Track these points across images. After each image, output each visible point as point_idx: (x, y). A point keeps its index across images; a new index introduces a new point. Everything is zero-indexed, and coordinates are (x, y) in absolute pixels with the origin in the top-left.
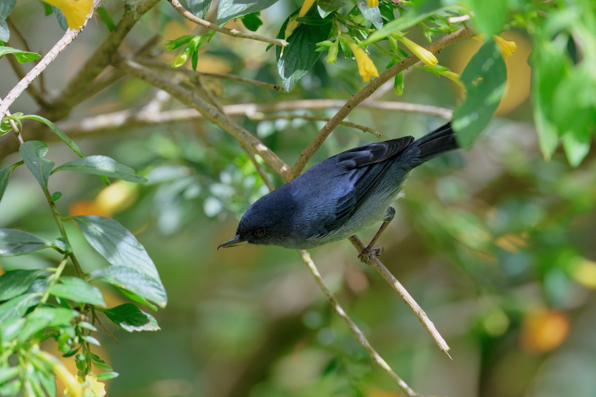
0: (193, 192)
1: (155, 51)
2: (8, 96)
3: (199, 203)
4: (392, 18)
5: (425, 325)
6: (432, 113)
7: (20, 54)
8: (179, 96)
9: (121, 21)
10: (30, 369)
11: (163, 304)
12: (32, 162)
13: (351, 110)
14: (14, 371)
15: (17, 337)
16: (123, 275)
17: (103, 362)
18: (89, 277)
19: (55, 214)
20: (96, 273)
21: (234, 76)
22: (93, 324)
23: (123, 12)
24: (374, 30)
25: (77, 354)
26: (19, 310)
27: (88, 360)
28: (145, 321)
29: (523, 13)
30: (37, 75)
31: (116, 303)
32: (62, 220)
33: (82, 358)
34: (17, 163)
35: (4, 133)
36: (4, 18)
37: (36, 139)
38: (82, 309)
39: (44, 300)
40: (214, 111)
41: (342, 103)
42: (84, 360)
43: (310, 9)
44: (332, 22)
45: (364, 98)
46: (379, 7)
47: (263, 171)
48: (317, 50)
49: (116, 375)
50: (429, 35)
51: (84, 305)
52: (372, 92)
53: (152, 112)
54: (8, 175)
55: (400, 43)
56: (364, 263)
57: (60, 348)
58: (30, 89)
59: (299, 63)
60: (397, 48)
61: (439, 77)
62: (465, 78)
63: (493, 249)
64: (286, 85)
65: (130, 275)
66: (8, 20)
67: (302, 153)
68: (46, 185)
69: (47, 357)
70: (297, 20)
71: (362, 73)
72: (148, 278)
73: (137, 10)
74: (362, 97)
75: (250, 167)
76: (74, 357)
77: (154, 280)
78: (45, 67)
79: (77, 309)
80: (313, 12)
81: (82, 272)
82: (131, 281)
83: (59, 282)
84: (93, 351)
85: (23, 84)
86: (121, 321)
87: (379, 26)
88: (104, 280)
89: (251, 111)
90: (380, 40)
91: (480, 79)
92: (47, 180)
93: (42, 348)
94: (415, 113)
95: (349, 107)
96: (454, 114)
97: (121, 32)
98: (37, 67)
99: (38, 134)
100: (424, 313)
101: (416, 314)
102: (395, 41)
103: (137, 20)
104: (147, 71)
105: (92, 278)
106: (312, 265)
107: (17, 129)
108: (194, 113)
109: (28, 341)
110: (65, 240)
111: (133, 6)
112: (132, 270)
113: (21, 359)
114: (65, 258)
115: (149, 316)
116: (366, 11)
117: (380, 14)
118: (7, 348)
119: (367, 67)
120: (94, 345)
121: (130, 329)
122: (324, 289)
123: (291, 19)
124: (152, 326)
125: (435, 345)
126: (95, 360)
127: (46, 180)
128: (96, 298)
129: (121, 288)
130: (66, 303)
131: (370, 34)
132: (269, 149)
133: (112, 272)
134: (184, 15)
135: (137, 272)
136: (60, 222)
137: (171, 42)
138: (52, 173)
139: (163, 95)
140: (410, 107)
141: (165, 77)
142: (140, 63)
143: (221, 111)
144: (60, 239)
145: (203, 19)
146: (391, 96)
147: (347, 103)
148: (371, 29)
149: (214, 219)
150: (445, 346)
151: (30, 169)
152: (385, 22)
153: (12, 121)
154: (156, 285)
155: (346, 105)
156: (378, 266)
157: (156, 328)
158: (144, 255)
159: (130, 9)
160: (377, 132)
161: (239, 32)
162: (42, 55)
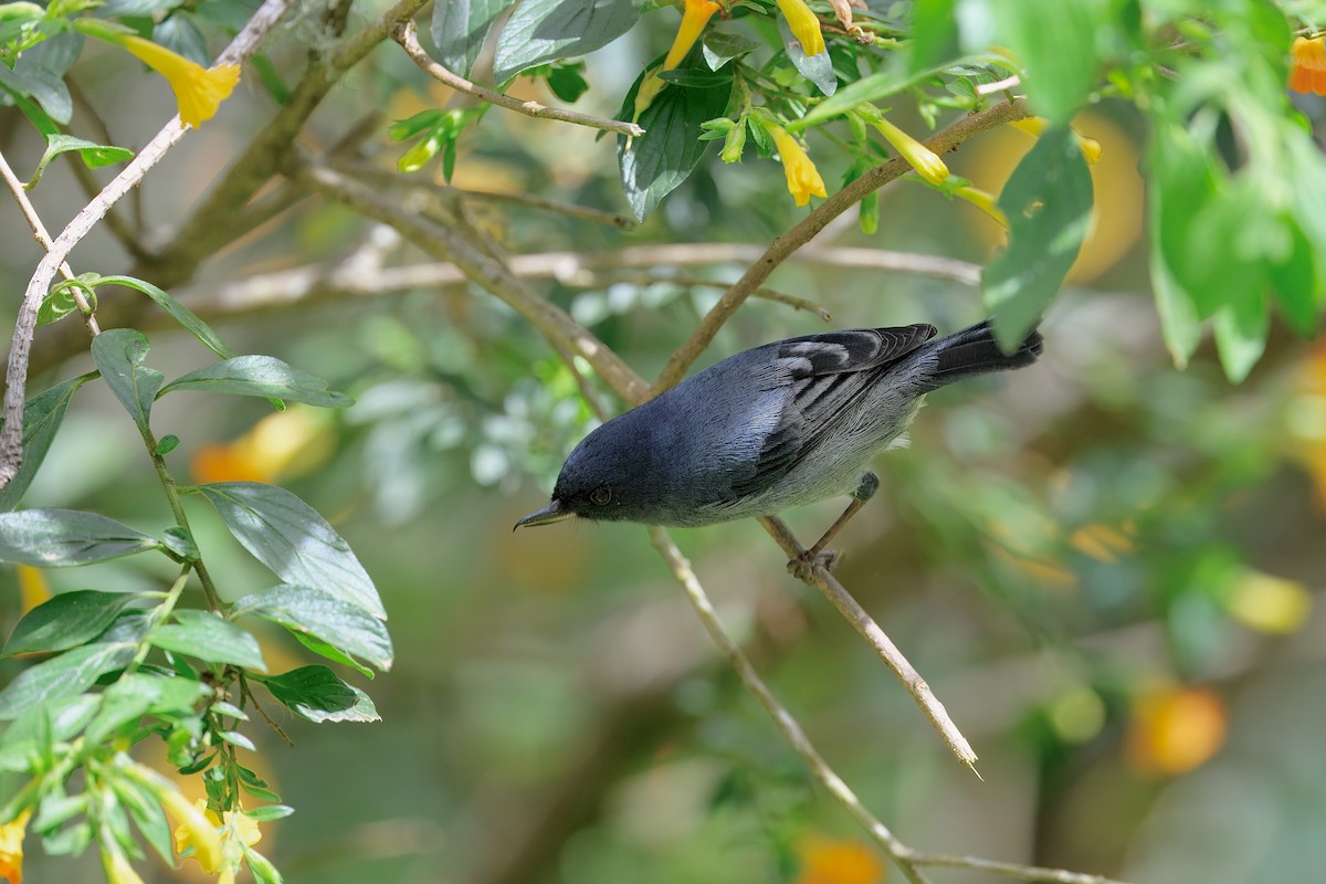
0: (450, 434)
1: (368, 146)
2: (63, 235)
3: (461, 456)
4: (857, 77)
5: (926, 710)
6: (937, 273)
7: (91, 151)
8: (419, 239)
9: (301, 86)
10: (109, 800)
11: (386, 664)
12: (117, 374)
13: (774, 267)
14: (75, 804)
15: (81, 733)
16: (302, 605)
17: (262, 784)
18: (236, 610)
19: (166, 481)
20: (248, 602)
21: (533, 198)
22: (242, 708)
23: (304, 66)
24: (818, 99)
25: (207, 769)
26: (84, 672)
27: (230, 780)
28: (349, 701)
29: (1126, 68)
30: (125, 191)
31: (287, 666)
32: (179, 492)
33: (218, 776)
34: (87, 376)
35: (61, 314)
36: (60, 75)
37: (127, 325)
38: (219, 674)
39: (139, 658)
40: (491, 269)
41: (754, 253)
42: (223, 781)
43: (687, 56)
44: (731, 83)
45: (801, 244)
46: (830, 53)
47: (592, 390)
48: (702, 138)
49: (288, 811)
50: (929, 112)
51: (224, 668)
52: (816, 231)
53: (364, 271)
54: (67, 400)
55: (871, 129)
56: (800, 580)
57: (174, 756)
58: (110, 218)
59: (665, 164)
60: (865, 137)
61: (951, 199)
62: (1008, 202)
63: (1065, 553)
64: (637, 209)
65: (317, 604)
66: (67, 79)
67: (674, 357)
68: (147, 420)
69: (146, 774)
70: (662, 76)
71: (793, 188)
72: (355, 612)
73: (333, 62)
74: (797, 240)
75: (564, 382)
76: (202, 774)
77: (367, 616)
78: (141, 175)
79: (208, 677)
80: (694, 59)
81: (220, 601)
82: (319, 619)
83: (172, 621)
84: (241, 762)
85: (96, 209)
86: (300, 701)
87: (829, 89)
88: (265, 616)
89: (566, 267)
90: (831, 119)
91: (1038, 204)
92: (149, 411)
93: (136, 755)
94: (902, 273)
95: (770, 261)
96: (983, 274)
97: (301, 104)
98: (123, 174)
99: (129, 313)
100: (925, 685)
101: (909, 688)
102: (861, 123)
103: (333, 82)
104: (354, 186)
105: (240, 612)
106: (693, 585)
107: (86, 307)
108: (449, 273)
109: (106, 742)
110: (183, 534)
111: (325, 52)
112: (321, 595)
113: (90, 780)
114: (186, 571)
115: (357, 691)
116: (801, 60)
117: (831, 65)
118: (62, 757)
119: (804, 177)
120: (243, 749)
121: (318, 716)
122: (717, 634)
123: (647, 75)
124: (363, 712)
125: (947, 751)
126: (245, 779)
127: (146, 411)
128: (249, 653)
129: (300, 632)
130: (187, 666)
131: (811, 107)
132: (605, 348)
133: (280, 600)
134: (430, 72)
135: (331, 599)
136: (175, 496)
137: (402, 123)
138: (158, 396)
139: (385, 236)
140: (892, 260)
141: (391, 199)
142: (340, 170)
143: (506, 269)
144: (174, 533)
145: (466, 78)
146: (855, 239)
147: (767, 253)
148: (812, 96)
149: (492, 489)
150: (967, 752)
151: (111, 386)
152: (841, 85)
153: (77, 290)
154: (372, 625)
155: (763, 258)
156: (830, 587)
157: (374, 717)
158: (351, 561)
159: (318, 59)
160: (822, 309)
161: (543, 107)
162: (137, 150)
